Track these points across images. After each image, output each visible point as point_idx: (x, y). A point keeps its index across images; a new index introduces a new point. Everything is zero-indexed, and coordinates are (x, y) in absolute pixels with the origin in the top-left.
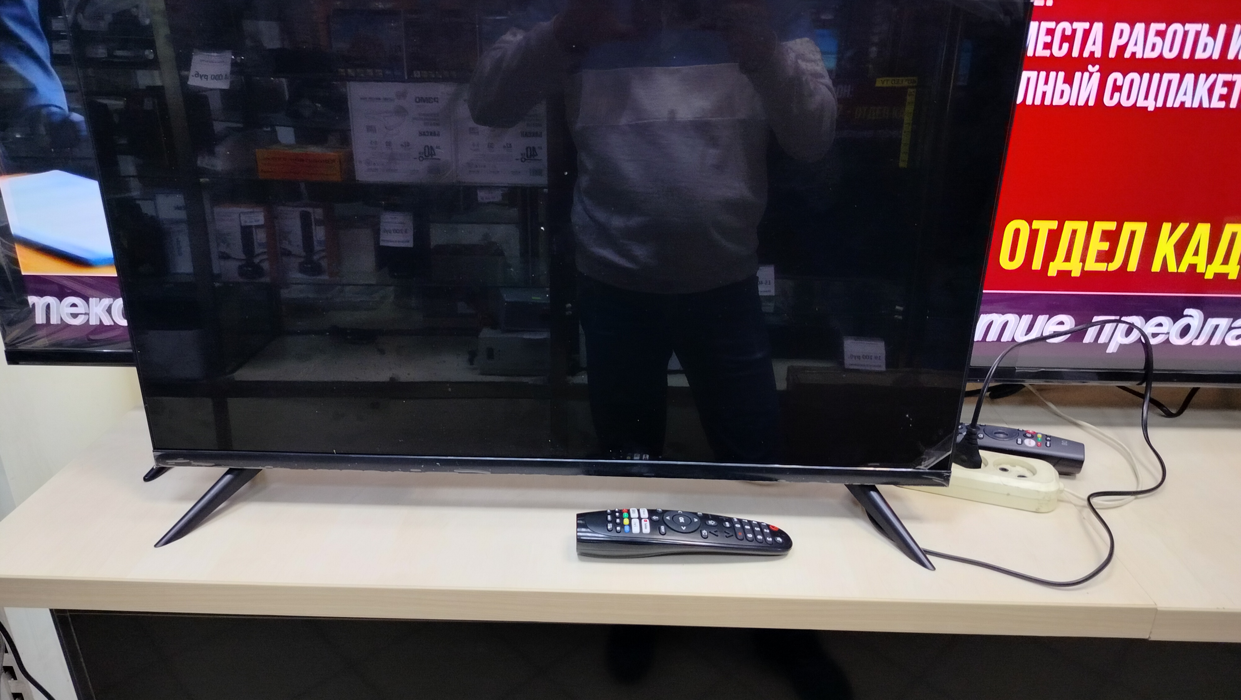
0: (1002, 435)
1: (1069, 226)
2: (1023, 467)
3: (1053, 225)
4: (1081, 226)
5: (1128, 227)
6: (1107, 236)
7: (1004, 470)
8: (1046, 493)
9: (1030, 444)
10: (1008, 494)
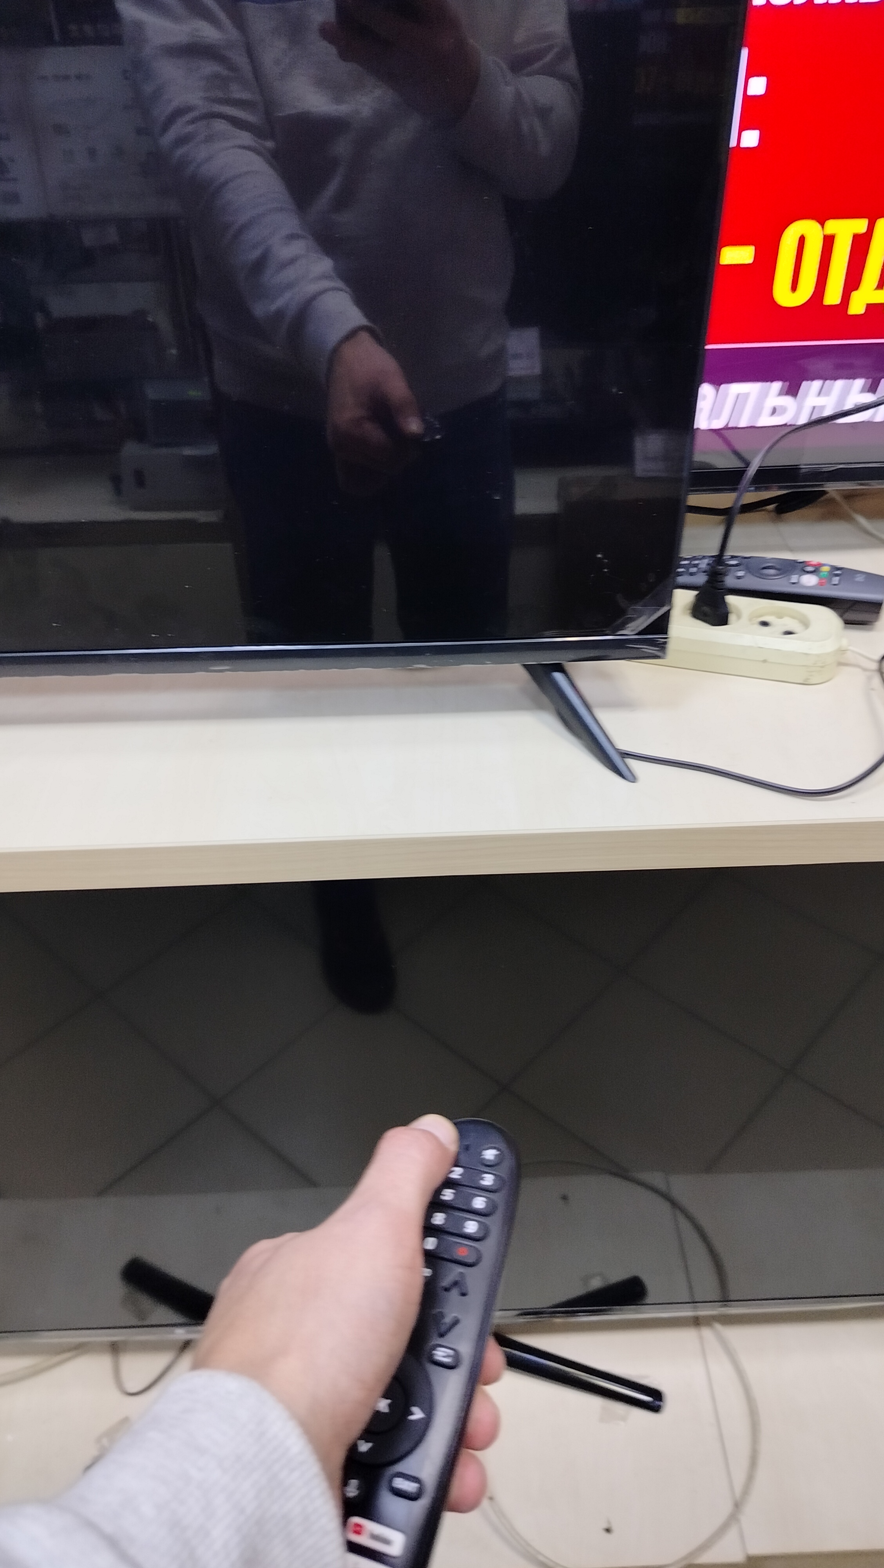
0: (772, 572)
2: (793, 617)
3: (861, 224)
7: (765, 624)
8: (818, 656)
9: (809, 582)
10: (765, 661)
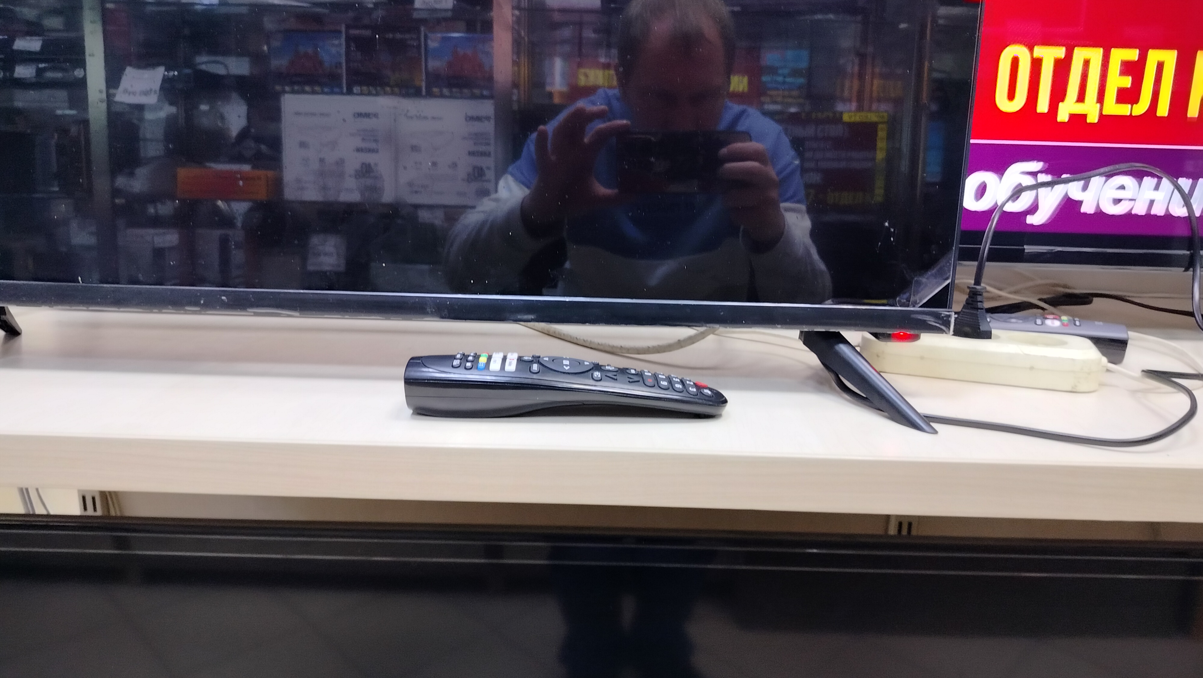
0: (1014, 320)
1: (1080, 54)
3: (1060, 52)
4: (1095, 55)
5: (1154, 56)
6: (1128, 68)
9: (1053, 324)
10: (1032, 368)
